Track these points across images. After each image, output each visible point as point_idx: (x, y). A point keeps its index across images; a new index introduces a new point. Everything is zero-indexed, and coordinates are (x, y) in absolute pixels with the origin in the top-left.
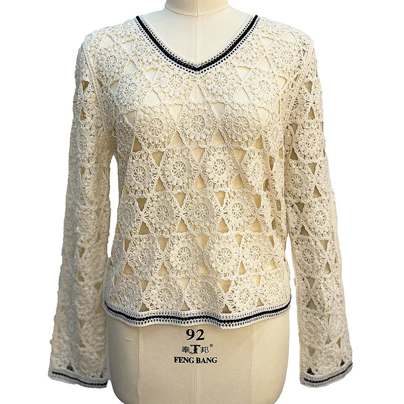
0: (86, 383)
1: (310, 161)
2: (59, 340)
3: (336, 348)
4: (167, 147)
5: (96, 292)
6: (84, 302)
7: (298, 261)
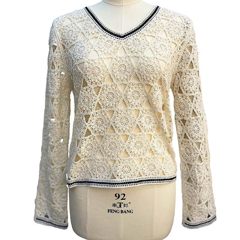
0: (56, 225)
1: (191, 95)
2: (40, 200)
3: (204, 207)
4: (103, 84)
5: (61, 172)
6: (54, 178)
7: (182, 154)
